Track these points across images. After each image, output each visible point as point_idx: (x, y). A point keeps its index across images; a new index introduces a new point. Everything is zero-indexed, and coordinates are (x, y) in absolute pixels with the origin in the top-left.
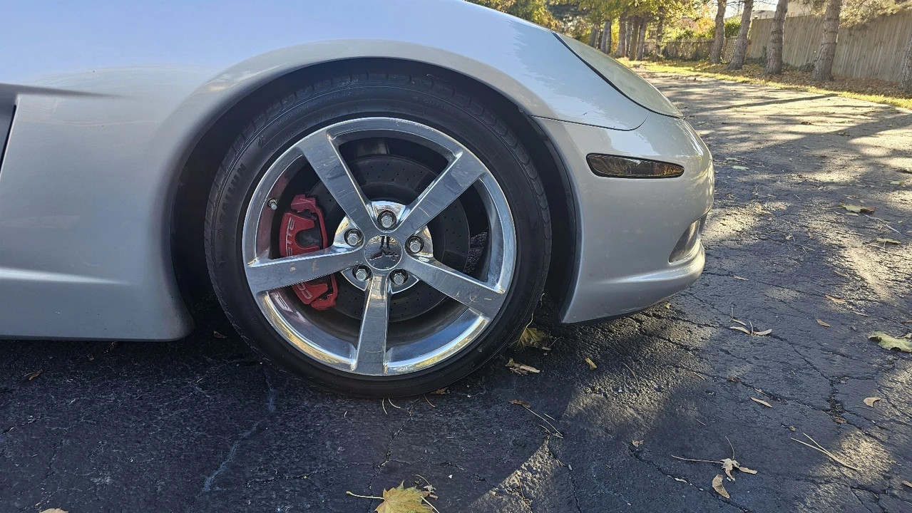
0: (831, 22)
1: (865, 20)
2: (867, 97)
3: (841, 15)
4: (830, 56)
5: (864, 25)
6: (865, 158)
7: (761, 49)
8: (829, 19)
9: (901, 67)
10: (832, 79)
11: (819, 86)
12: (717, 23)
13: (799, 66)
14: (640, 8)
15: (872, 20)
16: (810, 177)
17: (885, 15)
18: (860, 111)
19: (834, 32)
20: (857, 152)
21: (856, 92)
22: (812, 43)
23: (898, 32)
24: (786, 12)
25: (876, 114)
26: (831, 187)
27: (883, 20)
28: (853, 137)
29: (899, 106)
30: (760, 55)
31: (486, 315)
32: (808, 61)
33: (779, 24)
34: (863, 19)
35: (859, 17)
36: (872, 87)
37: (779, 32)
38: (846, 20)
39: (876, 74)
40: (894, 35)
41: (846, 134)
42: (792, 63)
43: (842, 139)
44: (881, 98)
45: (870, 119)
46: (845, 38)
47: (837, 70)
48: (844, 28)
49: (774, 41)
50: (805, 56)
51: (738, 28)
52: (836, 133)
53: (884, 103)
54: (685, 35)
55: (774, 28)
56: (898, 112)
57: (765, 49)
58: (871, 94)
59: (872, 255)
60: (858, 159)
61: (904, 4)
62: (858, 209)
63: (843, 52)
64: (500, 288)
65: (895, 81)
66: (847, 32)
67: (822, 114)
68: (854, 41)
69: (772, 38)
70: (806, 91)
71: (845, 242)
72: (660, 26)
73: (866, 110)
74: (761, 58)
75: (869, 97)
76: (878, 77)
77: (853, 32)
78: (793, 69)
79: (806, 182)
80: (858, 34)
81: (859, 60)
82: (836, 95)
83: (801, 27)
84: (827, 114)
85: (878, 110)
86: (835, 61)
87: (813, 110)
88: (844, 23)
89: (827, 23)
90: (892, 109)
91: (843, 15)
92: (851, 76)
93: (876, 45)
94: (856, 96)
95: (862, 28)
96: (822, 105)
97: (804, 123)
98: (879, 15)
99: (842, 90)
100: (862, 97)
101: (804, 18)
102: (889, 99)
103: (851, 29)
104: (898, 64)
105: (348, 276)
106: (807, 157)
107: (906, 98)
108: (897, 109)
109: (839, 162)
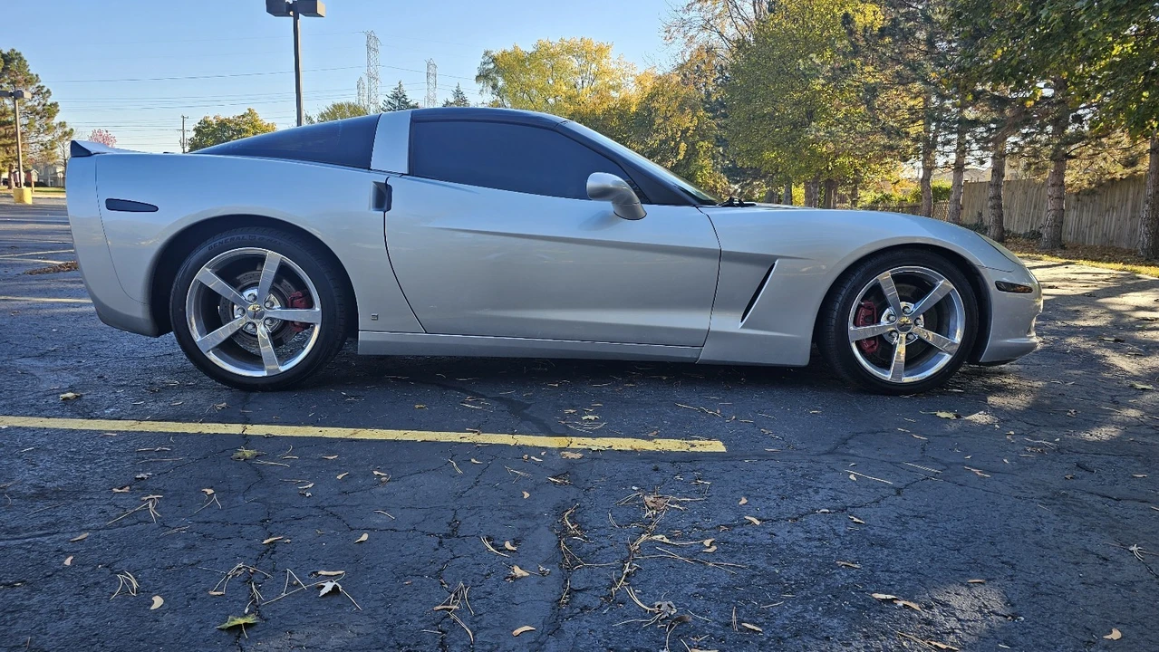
0: (1056, 188)
1: (1094, 185)
2: (1105, 265)
3: (1065, 180)
4: (1059, 222)
5: (1093, 189)
6: (1112, 312)
7: (976, 214)
8: (1053, 185)
9: (1138, 233)
10: (1063, 247)
11: (1052, 255)
12: (923, 187)
13: (1022, 233)
14: (834, 172)
15: (1100, 185)
16: (1072, 323)
17: (1113, 179)
18: (1100, 277)
19: (1060, 198)
20: (1106, 308)
21: (1092, 260)
22: (1035, 207)
23: (1131, 196)
24: (1003, 176)
25: (1116, 279)
26: (1088, 329)
27: (1112, 184)
28: (1100, 298)
29: (1140, 273)
30: (975, 221)
31: (950, 353)
32: (1032, 227)
33: (997, 189)
34: (1090, 183)
35: (1086, 182)
36: (1110, 255)
37: (998, 197)
38: (1071, 185)
39: (1112, 241)
40: (1127, 200)
41: (1090, 295)
42: (1014, 229)
43: (1090, 299)
44: (1120, 266)
45: (1112, 284)
46: (1072, 203)
47: (1068, 238)
48: (1070, 193)
49: (993, 207)
50: (1028, 223)
51: (947, 192)
52: (1084, 295)
53: (1123, 270)
54: (882, 199)
55: (991, 193)
56: (1139, 278)
57: (980, 214)
58: (1109, 262)
59: (1127, 359)
60: (1106, 313)
61: (1134, 169)
62: (1113, 339)
63: (1071, 218)
64: (958, 339)
65: (1133, 249)
66: (1073, 197)
67: (1064, 280)
68: (1082, 206)
69: (990, 204)
70: (1040, 259)
71: (1107, 354)
72: (854, 190)
73: (1106, 276)
74: (976, 225)
75: (1108, 265)
76: (1114, 244)
77: (1080, 198)
78: (1016, 236)
79: (1068, 326)
80: (1086, 199)
81: (1091, 226)
82: (1073, 263)
83: (1020, 192)
84: (1069, 280)
85: (1119, 276)
86: (1064, 227)
87: (1053, 276)
88: (1070, 189)
89: (1051, 189)
90: (1132, 276)
91: (1067, 180)
92: (1084, 244)
93: (1108, 210)
94: (1094, 263)
95: (1090, 193)
96: (1061, 272)
97: (1050, 287)
98: (1107, 180)
99: (1078, 258)
100: (1100, 264)
101: (1023, 182)
102: (1129, 267)
103: (1077, 194)
104: (1135, 230)
105: (886, 337)
106: (1064, 312)
107: (1146, 266)
108: (1137, 275)
109: (1092, 315)
